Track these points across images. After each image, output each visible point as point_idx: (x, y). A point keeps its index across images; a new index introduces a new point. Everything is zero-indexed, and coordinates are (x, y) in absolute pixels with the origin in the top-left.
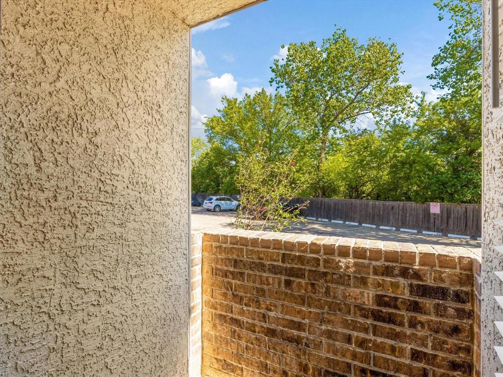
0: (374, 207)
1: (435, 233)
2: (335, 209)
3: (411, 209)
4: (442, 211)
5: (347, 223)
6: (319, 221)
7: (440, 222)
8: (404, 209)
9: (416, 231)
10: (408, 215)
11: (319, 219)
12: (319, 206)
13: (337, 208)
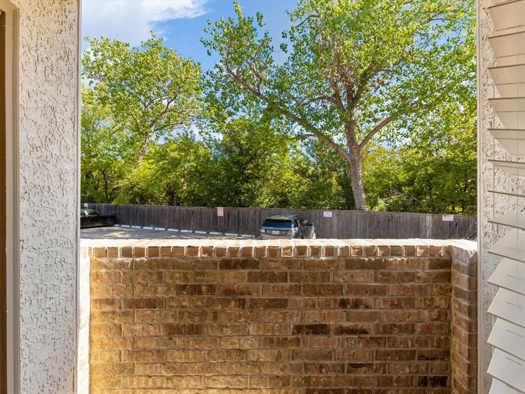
0: (180, 212)
1: (217, 233)
2: (149, 216)
3: (206, 212)
4: (224, 214)
5: (156, 229)
6: (133, 229)
7: (223, 224)
8: (201, 214)
9: (205, 233)
10: (203, 219)
11: (133, 227)
12: (135, 213)
13: (150, 214)
